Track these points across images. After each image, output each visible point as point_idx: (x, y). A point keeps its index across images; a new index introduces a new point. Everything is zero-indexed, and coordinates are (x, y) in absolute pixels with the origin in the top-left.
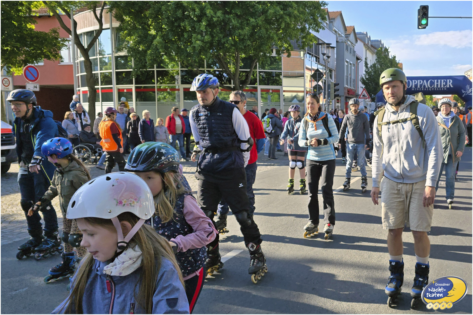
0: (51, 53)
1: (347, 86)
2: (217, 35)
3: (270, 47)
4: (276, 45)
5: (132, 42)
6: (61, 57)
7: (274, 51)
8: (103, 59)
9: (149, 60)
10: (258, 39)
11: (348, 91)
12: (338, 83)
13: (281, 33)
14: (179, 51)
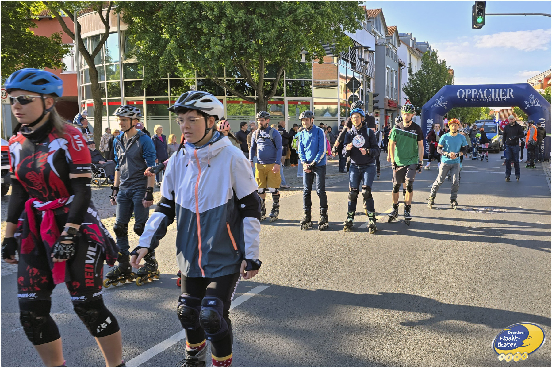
0: (53, 60)
1: (387, 97)
2: (238, 39)
3: (299, 52)
4: (307, 50)
5: (142, 47)
6: (64, 65)
7: (304, 57)
8: (110, 67)
9: (161, 68)
10: (286, 43)
11: (389, 103)
12: (377, 93)
13: (312, 36)
14: (196, 58)
